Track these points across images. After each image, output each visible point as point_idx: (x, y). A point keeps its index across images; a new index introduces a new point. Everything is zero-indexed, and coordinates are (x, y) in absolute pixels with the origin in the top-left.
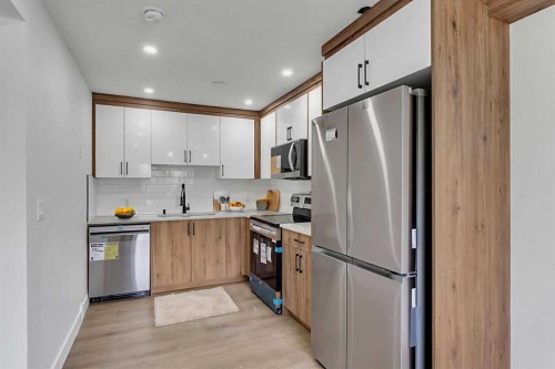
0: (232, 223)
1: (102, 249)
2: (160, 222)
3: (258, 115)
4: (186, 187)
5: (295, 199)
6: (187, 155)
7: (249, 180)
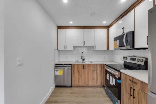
0: (98, 66)
1: (58, 71)
2: (74, 64)
3: (108, 27)
4: (83, 53)
5: (125, 58)
6: (84, 42)
7: (105, 51)
